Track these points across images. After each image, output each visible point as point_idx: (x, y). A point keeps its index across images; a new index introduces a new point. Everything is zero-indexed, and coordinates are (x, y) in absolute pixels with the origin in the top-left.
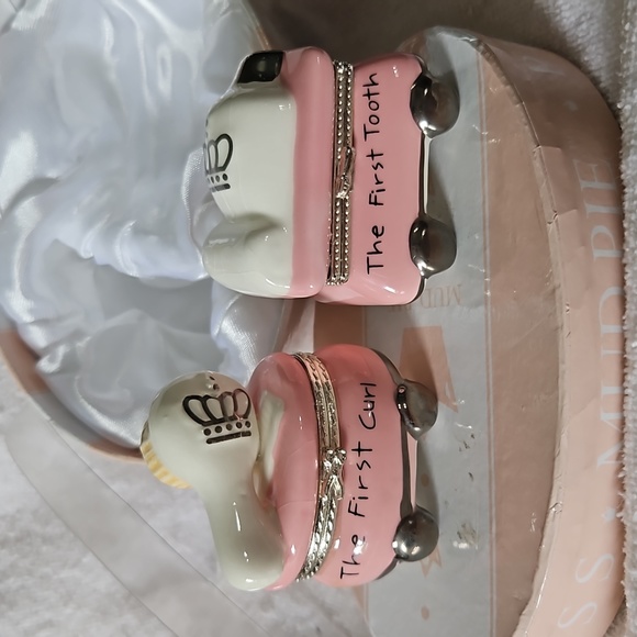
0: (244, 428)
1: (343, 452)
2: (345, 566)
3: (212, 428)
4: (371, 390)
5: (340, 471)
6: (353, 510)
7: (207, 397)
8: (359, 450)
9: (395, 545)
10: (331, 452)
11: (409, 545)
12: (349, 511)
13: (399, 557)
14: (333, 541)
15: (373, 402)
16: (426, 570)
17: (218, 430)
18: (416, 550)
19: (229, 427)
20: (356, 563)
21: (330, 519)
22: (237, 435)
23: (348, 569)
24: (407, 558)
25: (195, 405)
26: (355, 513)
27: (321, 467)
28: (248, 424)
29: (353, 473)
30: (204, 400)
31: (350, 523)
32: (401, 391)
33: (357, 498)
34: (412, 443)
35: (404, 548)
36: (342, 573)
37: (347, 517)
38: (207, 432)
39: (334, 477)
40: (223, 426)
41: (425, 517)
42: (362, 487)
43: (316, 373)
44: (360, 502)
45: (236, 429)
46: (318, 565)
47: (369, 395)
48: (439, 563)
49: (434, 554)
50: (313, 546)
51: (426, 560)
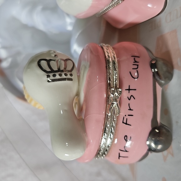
0: (69, 76)
1: (120, 90)
2: (121, 152)
3: (51, 75)
4: (137, 59)
5: (118, 100)
6: (125, 121)
7: (51, 60)
8: (129, 90)
9: (148, 143)
10: (113, 89)
11: (156, 144)
12: (123, 123)
13: (150, 150)
14: (114, 138)
15: (138, 65)
16: (165, 158)
17: (54, 76)
18: (160, 147)
19: (60, 75)
20: (126, 151)
21: (112, 126)
22: (64, 79)
23: (122, 154)
24: (155, 151)
25: (44, 63)
26: (126, 124)
27: (108, 97)
28: (71, 75)
29: (125, 102)
30: (48, 61)
31: (123, 129)
32: (154, 62)
33: (127, 115)
34: (159, 89)
35: (153, 145)
36: (119, 156)
37: (121, 125)
38: (48, 76)
39: (115, 102)
40: (57, 74)
41: (165, 128)
42: (130, 109)
43: (108, 51)
44: (129, 117)
45: (64, 76)
46: (106, 151)
47: (136, 62)
48: (173, 155)
49: (170, 149)
50: (103, 140)
51: (165, 152)
